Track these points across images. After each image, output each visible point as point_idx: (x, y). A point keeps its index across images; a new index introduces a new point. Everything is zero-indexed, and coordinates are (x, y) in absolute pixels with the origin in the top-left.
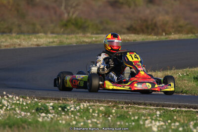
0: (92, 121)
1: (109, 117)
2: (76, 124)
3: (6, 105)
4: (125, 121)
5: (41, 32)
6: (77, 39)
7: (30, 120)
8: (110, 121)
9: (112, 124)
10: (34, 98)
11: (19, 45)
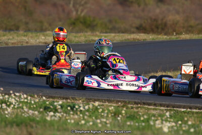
0: (101, 121)
1: (118, 116)
2: (85, 124)
3: (14, 103)
4: (135, 121)
5: (49, 30)
6: (86, 37)
7: (38, 119)
8: (120, 121)
9: (122, 124)
10: (42, 97)
11: (27, 43)
